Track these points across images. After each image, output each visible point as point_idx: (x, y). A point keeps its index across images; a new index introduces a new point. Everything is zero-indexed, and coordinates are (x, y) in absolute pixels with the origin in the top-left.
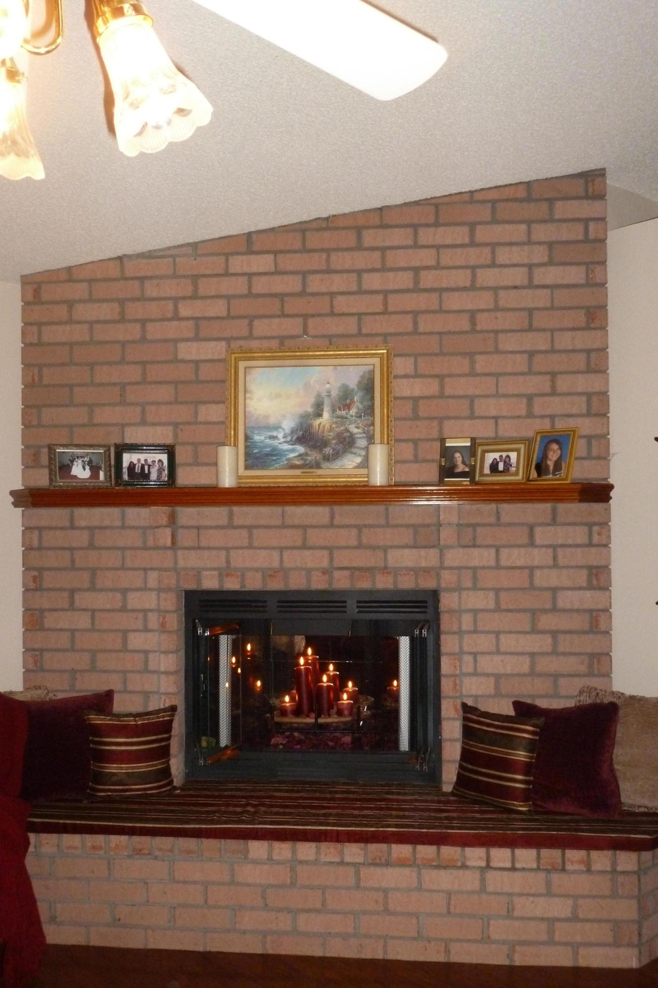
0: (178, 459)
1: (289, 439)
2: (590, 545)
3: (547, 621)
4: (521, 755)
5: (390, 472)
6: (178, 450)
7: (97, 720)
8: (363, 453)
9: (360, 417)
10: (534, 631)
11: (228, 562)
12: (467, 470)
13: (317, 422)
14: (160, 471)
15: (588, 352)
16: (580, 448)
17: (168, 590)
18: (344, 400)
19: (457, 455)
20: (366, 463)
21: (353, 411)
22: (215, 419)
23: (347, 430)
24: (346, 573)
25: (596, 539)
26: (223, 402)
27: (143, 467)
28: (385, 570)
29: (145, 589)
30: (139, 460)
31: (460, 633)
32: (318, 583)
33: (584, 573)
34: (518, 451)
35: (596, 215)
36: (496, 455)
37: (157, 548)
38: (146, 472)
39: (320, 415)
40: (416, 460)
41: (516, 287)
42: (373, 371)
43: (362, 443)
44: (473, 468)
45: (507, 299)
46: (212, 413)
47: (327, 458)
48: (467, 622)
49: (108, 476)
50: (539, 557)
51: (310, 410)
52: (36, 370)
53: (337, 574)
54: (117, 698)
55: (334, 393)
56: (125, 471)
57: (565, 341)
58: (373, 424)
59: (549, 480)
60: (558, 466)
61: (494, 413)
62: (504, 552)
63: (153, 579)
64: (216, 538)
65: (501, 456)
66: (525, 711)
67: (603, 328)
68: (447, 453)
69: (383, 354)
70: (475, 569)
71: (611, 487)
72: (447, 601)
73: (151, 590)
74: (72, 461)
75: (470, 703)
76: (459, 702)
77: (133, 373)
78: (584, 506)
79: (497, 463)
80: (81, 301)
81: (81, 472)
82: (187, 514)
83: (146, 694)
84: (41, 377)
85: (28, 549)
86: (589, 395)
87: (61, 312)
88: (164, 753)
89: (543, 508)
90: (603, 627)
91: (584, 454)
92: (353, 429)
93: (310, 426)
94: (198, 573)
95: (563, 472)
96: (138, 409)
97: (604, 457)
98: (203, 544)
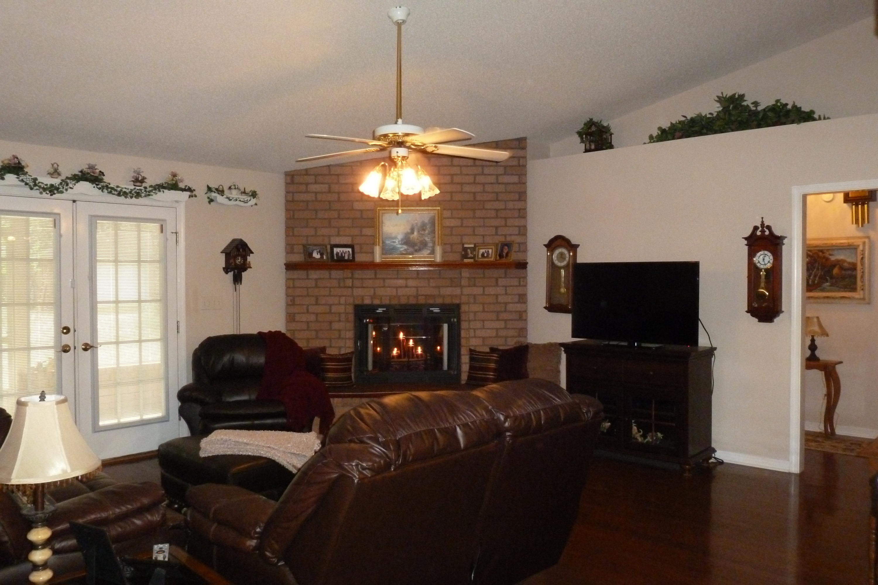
0: (356, 250)
1: (400, 243)
2: (520, 286)
3: (504, 316)
4: (493, 365)
5: (443, 257)
6: (355, 247)
7: (323, 356)
8: (431, 249)
9: (430, 234)
10: (498, 320)
11: (375, 293)
12: (472, 256)
13: (412, 236)
14: (349, 255)
15: (519, 210)
16: (515, 248)
17: (350, 304)
18: (423, 227)
19: (469, 250)
20: (433, 252)
21: (427, 232)
22: (369, 234)
23: (424, 240)
24: (423, 297)
25: (522, 283)
26: (373, 227)
27: (342, 254)
28: (439, 296)
29: (340, 304)
30: (340, 251)
31: (469, 321)
32: (412, 301)
33: (517, 296)
34: (492, 249)
35: (523, 156)
36: (484, 250)
37: (345, 287)
38: (343, 256)
39: (413, 233)
40: (452, 252)
41: (491, 183)
42: (435, 216)
43: (430, 245)
44: (475, 256)
45: (488, 188)
46: (368, 231)
47: (416, 251)
48: (472, 316)
49: (327, 258)
50: (500, 290)
51: (409, 231)
52: (292, 212)
53: (420, 297)
54: (327, 349)
55: (419, 224)
56: (335, 256)
57: (510, 205)
58: (434, 237)
59: (504, 260)
60: (507, 254)
61: (482, 233)
62: (486, 289)
63: (343, 300)
64: (369, 283)
65: (485, 251)
66: (493, 350)
67: (525, 201)
68: (465, 249)
69: (439, 209)
70: (475, 295)
71: (527, 263)
72: (464, 308)
73: (342, 304)
74: (313, 251)
75: (472, 348)
76: (468, 348)
77: (335, 214)
78: (517, 270)
79: (484, 253)
80: (311, 183)
81: (316, 255)
82: (358, 274)
83: (340, 348)
84: (293, 215)
85: (288, 287)
86: (519, 227)
87: (303, 188)
88: (349, 370)
89: (502, 271)
90: (524, 318)
91: (517, 249)
92: (427, 239)
93: (409, 238)
94: (363, 298)
95: (509, 258)
96: (336, 230)
97: (525, 251)
98: (364, 285)
